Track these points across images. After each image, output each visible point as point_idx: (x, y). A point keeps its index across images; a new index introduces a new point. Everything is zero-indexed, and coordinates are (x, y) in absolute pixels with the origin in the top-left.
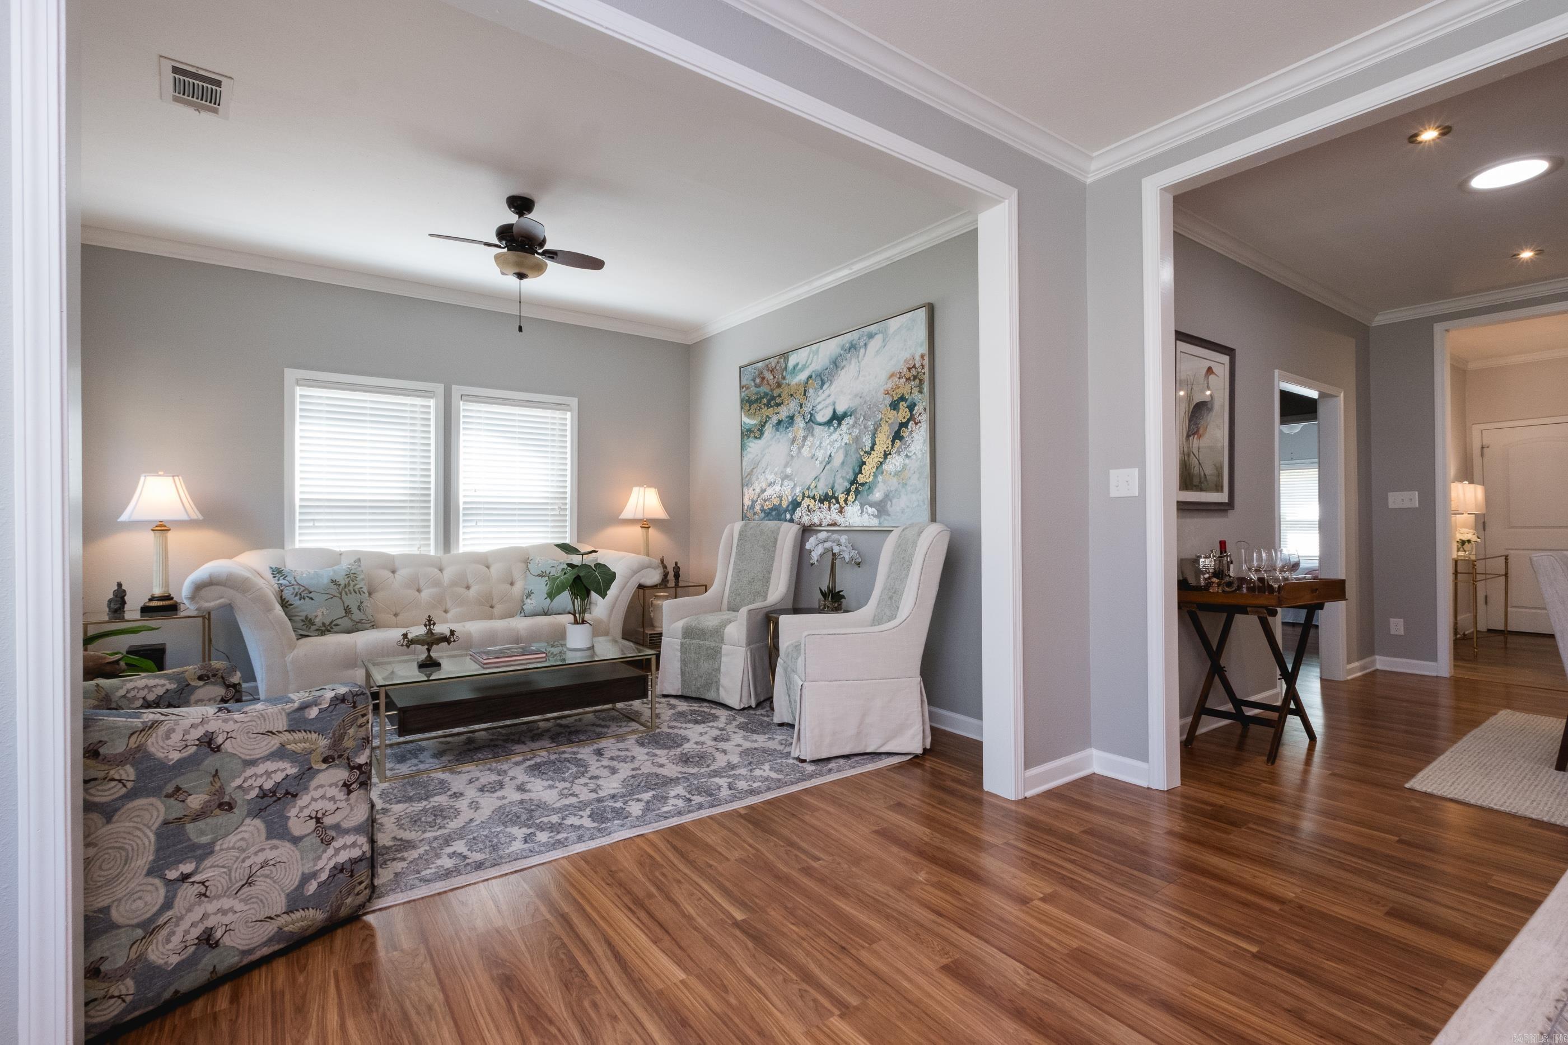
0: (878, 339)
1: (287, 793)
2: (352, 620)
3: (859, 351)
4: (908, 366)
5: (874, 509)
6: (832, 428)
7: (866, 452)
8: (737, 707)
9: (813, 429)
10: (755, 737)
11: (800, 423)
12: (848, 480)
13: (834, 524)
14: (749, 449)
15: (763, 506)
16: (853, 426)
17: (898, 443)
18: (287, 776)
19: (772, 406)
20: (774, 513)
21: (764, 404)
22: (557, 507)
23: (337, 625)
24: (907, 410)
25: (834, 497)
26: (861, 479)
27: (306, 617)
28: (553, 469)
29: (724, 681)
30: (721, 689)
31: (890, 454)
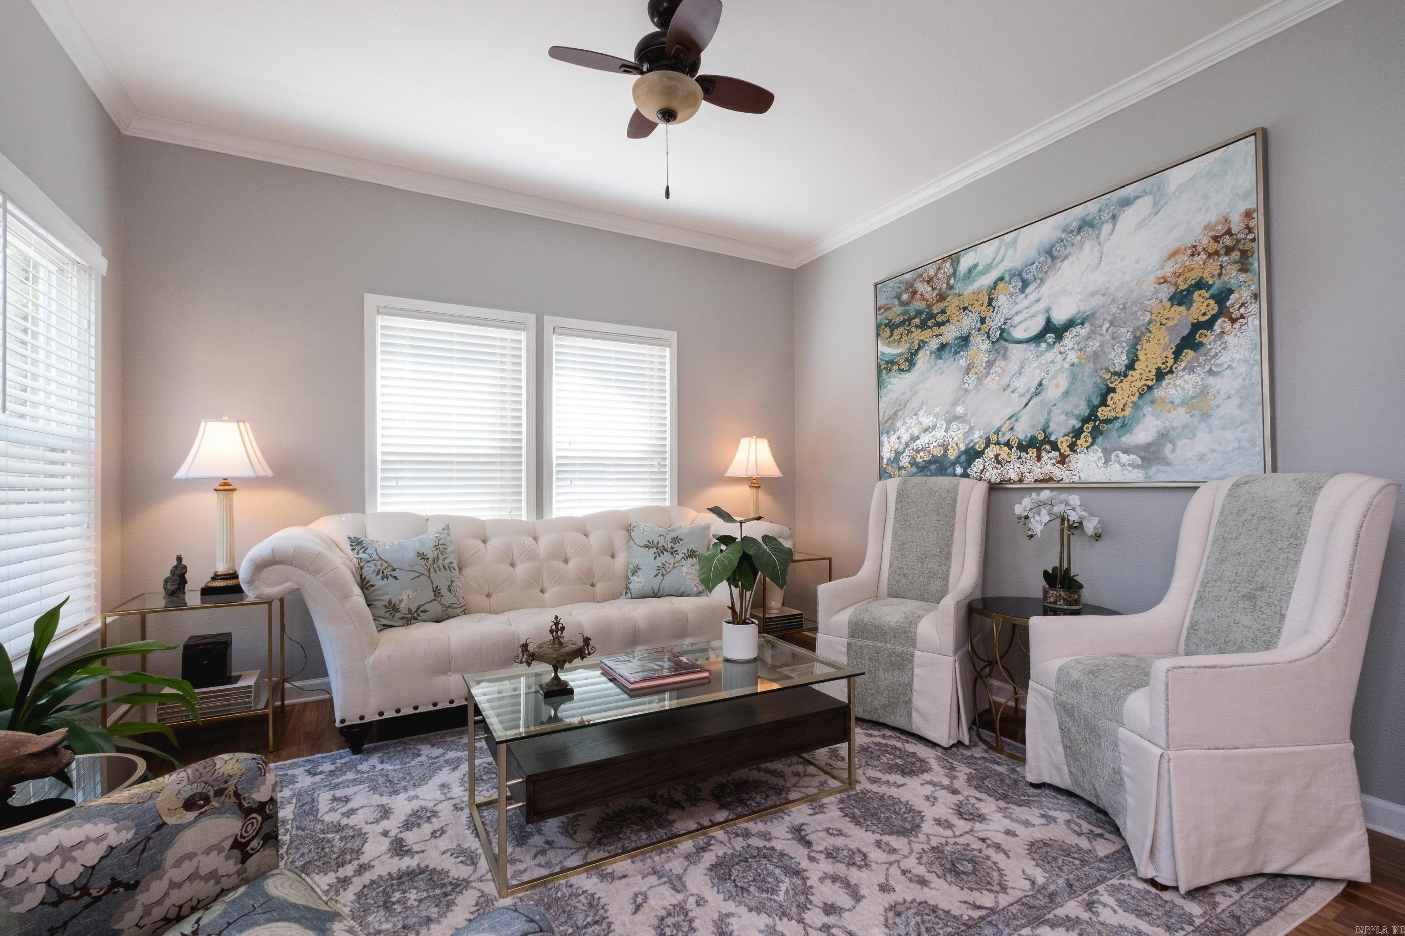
0: (1143, 205)
2: (442, 604)
3: (1100, 228)
4: (1212, 233)
5: (1132, 456)
6: (1044, 345)
7: (1116, 373)
8: (945, 742)
9: (1006, 350)
10: (1020, 812)
11: (980, 344)
12: (1077, 417)
13: (1050, 480)
14: (889, 386)
15: (914, 458)
16: (1088, 338)
17: (1189, 354)
19: (929, 327)
20: (933, 467)
21: (916, 326)
22: (656, 463)
23: (425, 611)
24: (1212, 302)
25: (1046, 440)
26: (1103, 413)
27: (390, 602)
28: (651, 417)
29: (918, 702)
30: (915, 715)
31: (1171, 372)
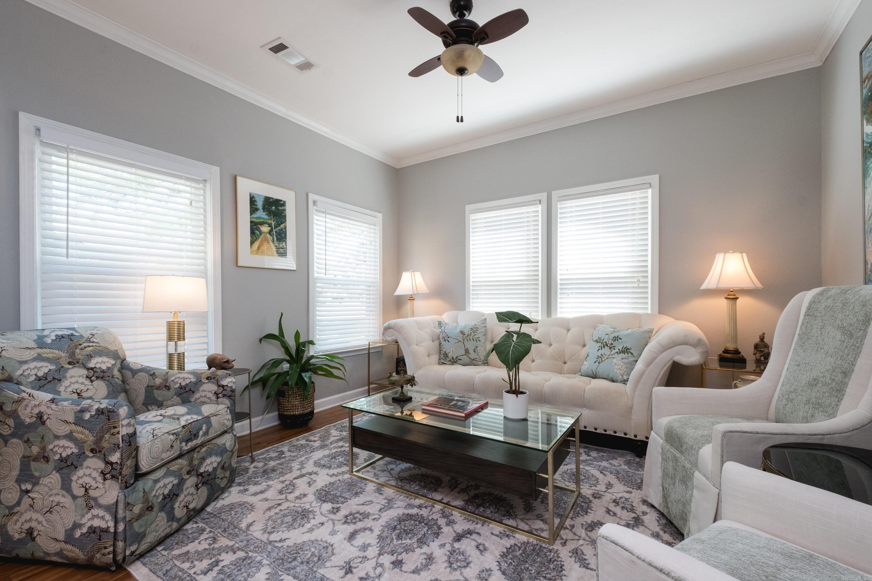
1: (72, 464)
2: (470, 358)
18: (73, 453)
22: (636, 280)
27: (446, 352)
